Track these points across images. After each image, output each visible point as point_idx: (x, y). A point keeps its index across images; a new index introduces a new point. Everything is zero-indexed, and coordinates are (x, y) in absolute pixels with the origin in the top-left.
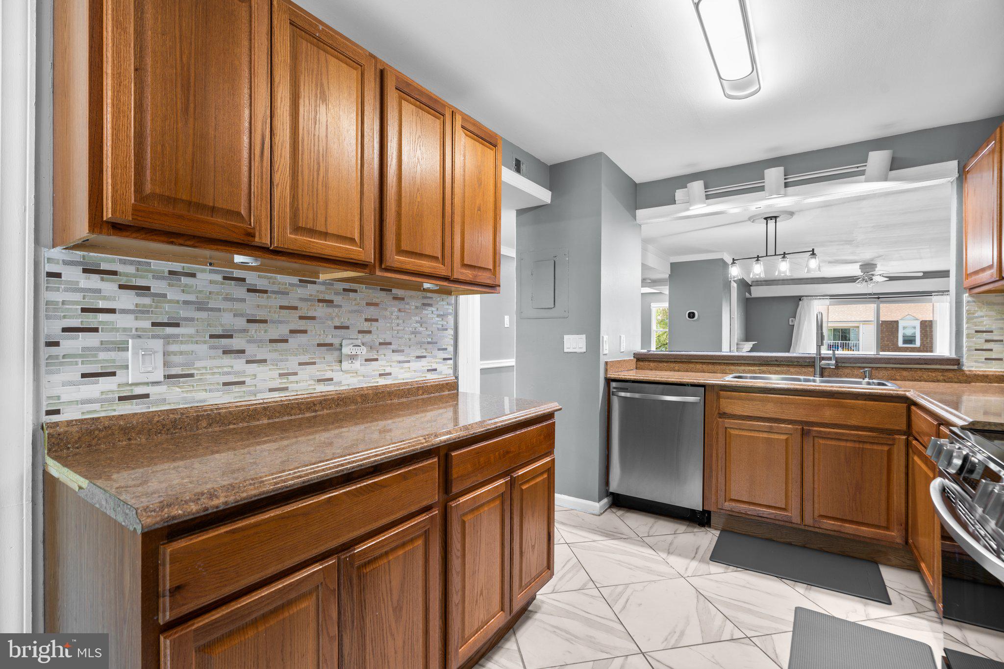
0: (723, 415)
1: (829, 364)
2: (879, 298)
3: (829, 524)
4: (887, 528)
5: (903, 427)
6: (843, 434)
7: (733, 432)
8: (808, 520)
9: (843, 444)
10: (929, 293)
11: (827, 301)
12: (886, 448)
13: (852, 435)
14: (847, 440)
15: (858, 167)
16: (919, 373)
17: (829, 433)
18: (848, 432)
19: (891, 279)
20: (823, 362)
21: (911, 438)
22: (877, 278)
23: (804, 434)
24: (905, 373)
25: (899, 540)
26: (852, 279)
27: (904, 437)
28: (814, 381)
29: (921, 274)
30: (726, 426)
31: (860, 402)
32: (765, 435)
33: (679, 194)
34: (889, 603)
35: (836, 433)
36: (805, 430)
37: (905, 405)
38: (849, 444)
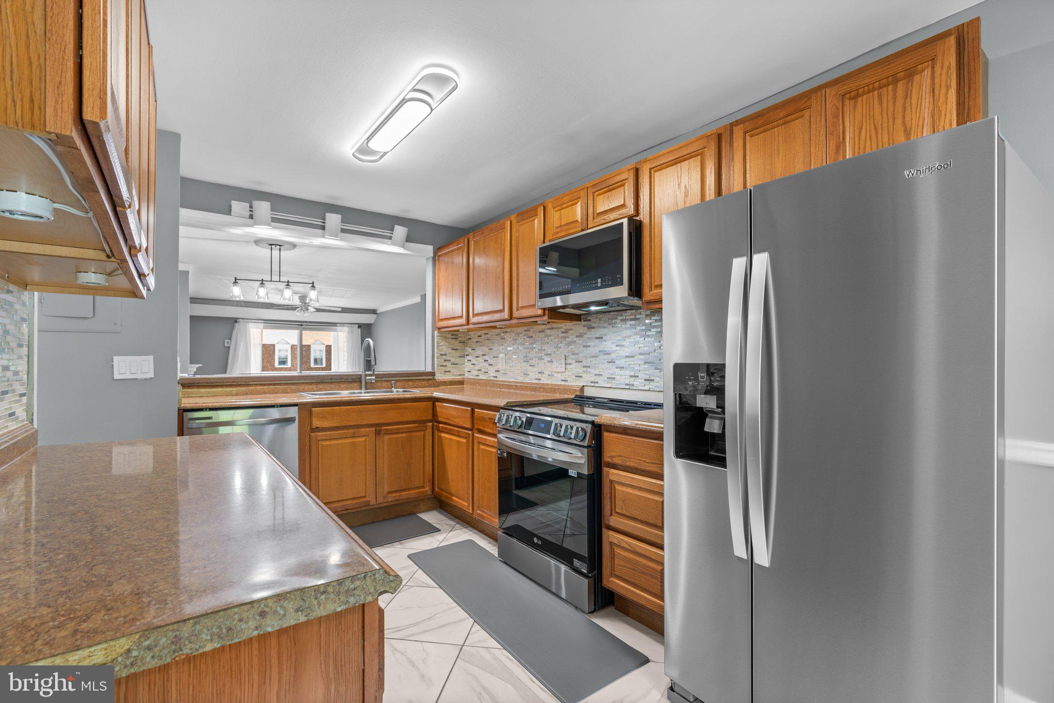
0: (318, 429)
1: (371, 379)
2: (301, 325)
3: (392, 498)
4: (423, 487)
5: (430, 417)
6: (399, 428)
7: (325, 443)
8: (380, 500)
9: (400, 435)
10: (334, 324)
11: (261, 325)
12: (422, 433)
13: (405, 428)
14: (402, 433)
15: (383, 232)
16: (417, 382)
17: (393, 429)
18: (403, 426)
19: (318, 310)
20: (367, 378)
21: (435, 424)
22: (311, 309)
23: (378, 433)
24: (410, 383)
25: (429, 493)
26: (292, 308)
27: (431, 424)
28: (361, 393)
29: (340, 309)
30: (319, 438)
31: (409, 404)
32: (350, 440)
33: (238, 207)
34: (440, 530)
35: (397, 429)
36: (379, 429)
37: (431, 402)
38: (404, 435)
